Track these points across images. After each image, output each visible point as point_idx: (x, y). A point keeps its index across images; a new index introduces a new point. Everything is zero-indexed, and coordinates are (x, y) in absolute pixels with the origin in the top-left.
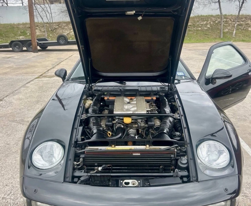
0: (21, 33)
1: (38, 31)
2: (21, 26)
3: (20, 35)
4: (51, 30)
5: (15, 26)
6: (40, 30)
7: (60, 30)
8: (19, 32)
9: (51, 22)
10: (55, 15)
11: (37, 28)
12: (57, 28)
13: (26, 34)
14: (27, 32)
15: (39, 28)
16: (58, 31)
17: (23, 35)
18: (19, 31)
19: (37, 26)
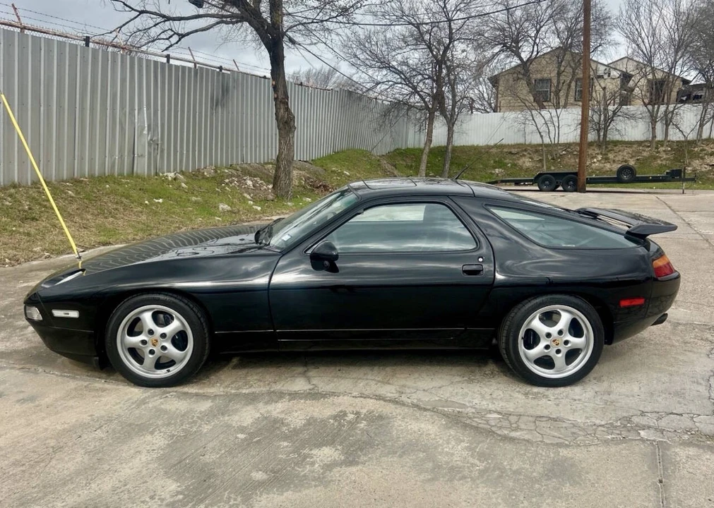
0: (494, 162)
1: (527, 160)
2: (494, 150)
3: (494, 168)
4: (553, 159)
5: (483, 150)
6: (530, 158)
7: (569, 159)
8: (492, 162)
9: (556, 142)
10: (570, 131)
11: (525, 153)
12: (564, 154)
13: (506, 164)
14: (505, 161)
15: (529, 154)
16: (566, 159)
17: (500, 167)
18: (491, 159)
19: (526, 150)
